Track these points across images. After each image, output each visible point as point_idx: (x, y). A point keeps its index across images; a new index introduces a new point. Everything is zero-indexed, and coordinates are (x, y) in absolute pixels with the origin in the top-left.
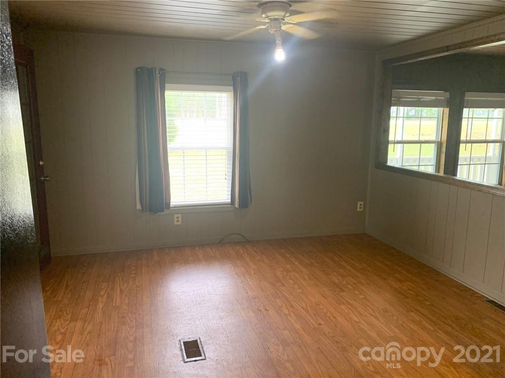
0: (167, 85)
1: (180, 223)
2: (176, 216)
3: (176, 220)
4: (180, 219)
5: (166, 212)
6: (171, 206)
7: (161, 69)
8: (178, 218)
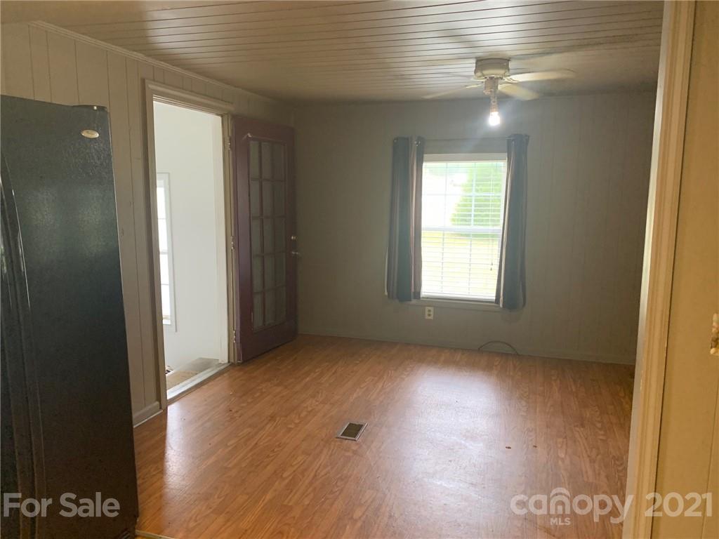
0: (425, 156)
1: (431, 317)
2: (427, 308)
3: (427, 313)
4: (432, 313)
5: (414, 301)
6: (421, 296)
7: (420, 139)
8: (429, 311)
